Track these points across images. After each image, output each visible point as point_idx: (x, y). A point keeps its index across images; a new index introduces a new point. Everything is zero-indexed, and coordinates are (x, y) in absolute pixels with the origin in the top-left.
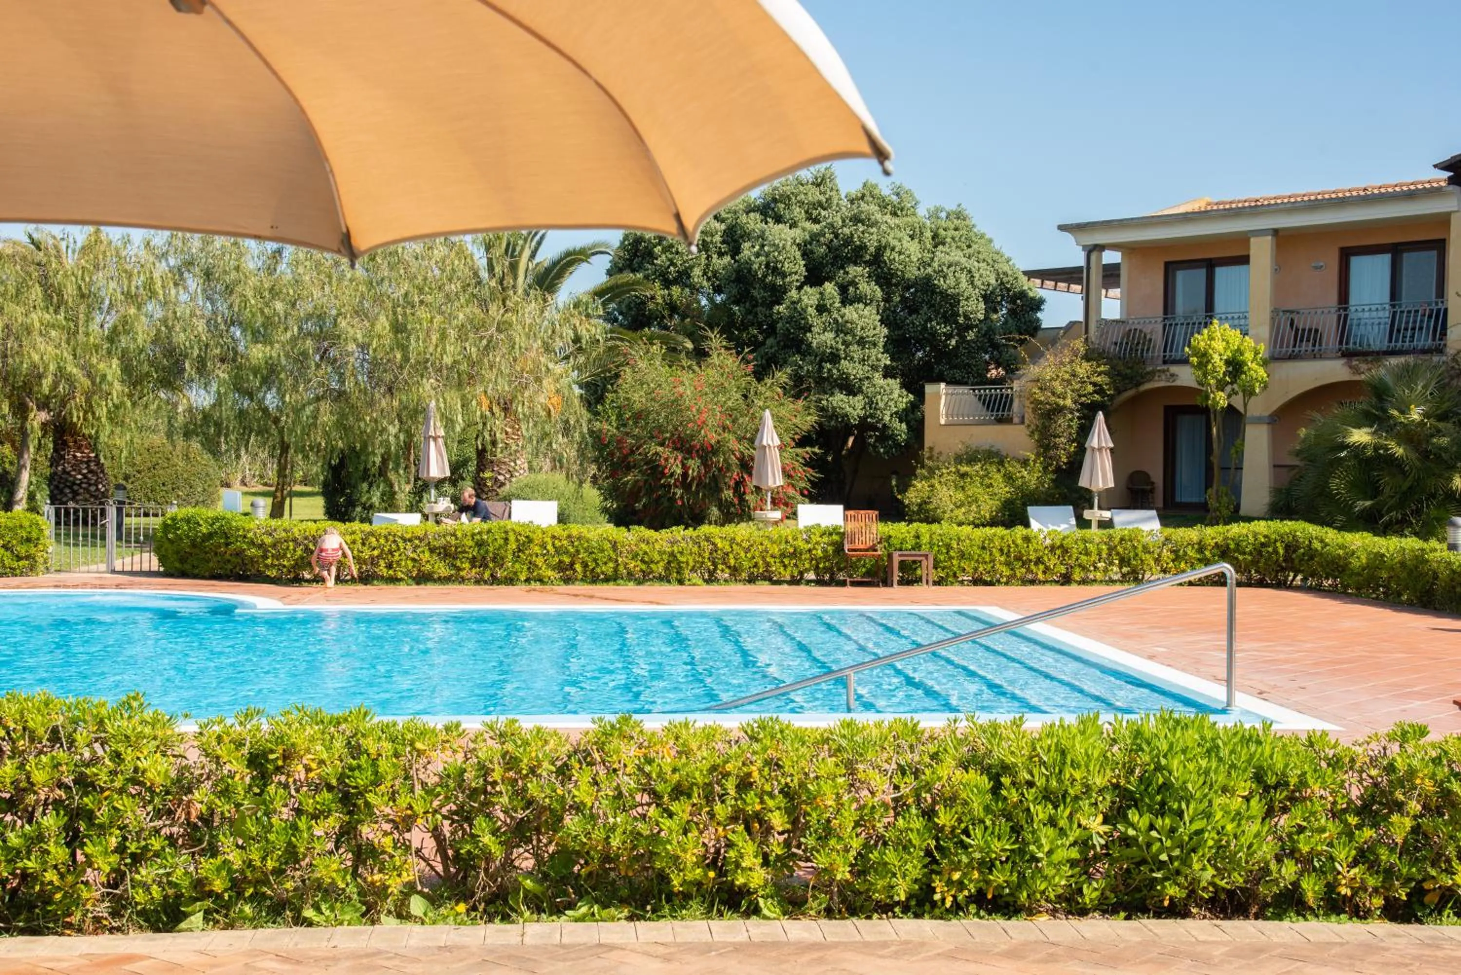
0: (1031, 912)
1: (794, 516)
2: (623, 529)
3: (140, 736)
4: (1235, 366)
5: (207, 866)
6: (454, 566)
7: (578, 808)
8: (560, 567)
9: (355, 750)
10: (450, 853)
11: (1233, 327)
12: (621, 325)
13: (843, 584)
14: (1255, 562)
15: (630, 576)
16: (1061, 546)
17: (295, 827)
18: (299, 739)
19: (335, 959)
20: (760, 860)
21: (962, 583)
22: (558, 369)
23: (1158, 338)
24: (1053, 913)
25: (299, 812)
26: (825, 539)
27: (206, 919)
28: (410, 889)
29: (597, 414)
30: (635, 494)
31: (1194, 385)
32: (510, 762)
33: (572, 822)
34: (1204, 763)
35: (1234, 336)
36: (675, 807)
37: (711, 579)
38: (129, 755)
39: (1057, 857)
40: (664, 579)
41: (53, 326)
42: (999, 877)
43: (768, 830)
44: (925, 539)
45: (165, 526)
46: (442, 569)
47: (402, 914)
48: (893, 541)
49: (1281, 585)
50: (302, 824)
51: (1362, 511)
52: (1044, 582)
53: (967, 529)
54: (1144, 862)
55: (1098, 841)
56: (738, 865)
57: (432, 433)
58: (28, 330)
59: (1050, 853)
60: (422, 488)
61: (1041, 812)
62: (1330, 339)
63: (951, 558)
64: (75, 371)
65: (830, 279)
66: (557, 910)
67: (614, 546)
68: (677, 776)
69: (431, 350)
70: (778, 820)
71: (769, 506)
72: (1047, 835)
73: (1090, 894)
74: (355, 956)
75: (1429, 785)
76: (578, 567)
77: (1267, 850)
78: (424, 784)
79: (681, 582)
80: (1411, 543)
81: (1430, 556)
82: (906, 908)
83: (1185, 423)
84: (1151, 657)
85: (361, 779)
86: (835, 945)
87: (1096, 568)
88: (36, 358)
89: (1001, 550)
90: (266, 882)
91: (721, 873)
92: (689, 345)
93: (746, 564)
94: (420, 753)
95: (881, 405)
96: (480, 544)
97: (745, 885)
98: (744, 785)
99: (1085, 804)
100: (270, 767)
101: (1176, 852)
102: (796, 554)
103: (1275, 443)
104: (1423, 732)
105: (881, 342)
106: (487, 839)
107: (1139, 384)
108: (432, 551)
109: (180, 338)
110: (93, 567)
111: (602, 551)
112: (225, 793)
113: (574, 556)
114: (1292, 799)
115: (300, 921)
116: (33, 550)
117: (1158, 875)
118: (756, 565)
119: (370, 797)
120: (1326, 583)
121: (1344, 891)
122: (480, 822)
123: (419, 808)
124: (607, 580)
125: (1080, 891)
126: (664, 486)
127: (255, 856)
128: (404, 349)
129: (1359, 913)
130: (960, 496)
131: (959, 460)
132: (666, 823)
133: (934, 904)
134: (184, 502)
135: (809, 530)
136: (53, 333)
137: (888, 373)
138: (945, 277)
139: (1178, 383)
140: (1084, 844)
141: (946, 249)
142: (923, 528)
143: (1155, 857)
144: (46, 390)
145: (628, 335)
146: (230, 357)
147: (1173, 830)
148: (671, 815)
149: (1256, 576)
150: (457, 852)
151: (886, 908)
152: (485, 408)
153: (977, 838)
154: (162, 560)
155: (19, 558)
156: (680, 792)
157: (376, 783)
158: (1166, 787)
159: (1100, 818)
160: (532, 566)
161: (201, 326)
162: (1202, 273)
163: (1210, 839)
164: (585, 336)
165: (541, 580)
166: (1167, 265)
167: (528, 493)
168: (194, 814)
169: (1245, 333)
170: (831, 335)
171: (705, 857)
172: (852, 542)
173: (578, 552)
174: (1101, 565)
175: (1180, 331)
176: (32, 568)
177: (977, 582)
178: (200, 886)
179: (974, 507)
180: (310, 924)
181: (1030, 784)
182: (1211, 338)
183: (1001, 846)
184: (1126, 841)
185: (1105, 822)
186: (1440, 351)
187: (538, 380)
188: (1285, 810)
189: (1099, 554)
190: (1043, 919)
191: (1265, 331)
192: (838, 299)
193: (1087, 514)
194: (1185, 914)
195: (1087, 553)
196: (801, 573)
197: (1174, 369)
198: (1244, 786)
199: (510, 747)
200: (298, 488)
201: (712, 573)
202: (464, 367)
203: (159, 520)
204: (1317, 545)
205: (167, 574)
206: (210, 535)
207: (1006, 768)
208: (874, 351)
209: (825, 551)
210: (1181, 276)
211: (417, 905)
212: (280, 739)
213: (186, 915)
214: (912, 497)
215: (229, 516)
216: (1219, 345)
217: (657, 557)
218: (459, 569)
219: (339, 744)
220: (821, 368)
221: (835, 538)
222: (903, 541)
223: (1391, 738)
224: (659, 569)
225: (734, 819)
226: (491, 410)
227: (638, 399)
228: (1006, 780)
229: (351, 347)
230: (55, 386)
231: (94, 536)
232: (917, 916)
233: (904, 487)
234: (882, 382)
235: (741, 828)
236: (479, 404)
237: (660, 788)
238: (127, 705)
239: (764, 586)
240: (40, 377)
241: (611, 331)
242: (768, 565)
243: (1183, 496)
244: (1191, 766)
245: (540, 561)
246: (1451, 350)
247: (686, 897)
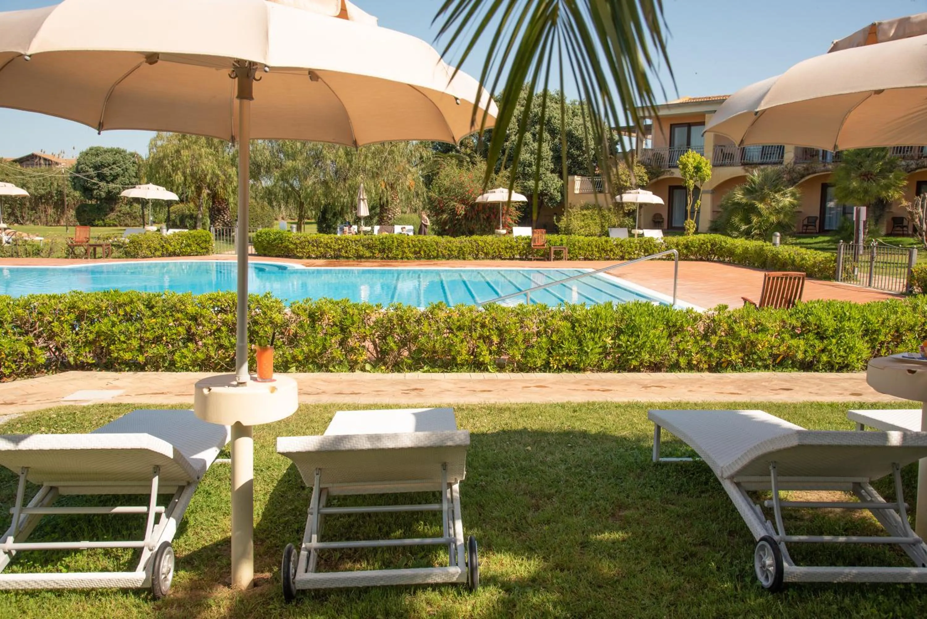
0: (584, 370)
1: (510, 232)
2: (440, 237)
3: (273, 306)
4: (698, 169)
5: (296, 351)
6: (372, 252)
7: (423, 334)
8: (415, 253)
9: (345, 313)
10: (379, 349)
11: (697, 152)
12: (440, 151)
13: (531, 260)
14: (698, 251)
15: (444, 257)
16: (620, 244)
17: (326, 339)
18: (326, 308)
19: (342, 382)
20: (488, 352)
21: (579, 259)
22: (413, 170)
23: (667, 157)
24: (592, 371)
25: (325, 334)
26: (524, 241)
27: (297, 370)
28: (366, 361)
29: (429, 189)
30: (445, 223)
31: (681, 177)
32: (400, 318)
33: (422, 339)
34: (647, 318)
35: (698, 156)
36: (458, 333)
37: (477, 258)
38: (269, 313)
39: (594, 351)
40: (457, 258)
41: (210, 154)
42: (573, 358)
43: (491, 342)
44: (565, 241)
45: (257, 235)
46: (368, 254)
47: (363, 370)
48: (551, 242)
49: (708, 260)
50: (328, 338)
51: (744, 231)
52: (613, 259)
53: (582, 238)
54: (625, 353)
55: (609, 346)
56: (481, 354)
57: (361, 197)
58: (201, 156)
59: (591, 350)
60: (358, 220)
61: (588, 335)
62: (737, 158)
63: (575, 249)
64: (219, 173)
65: (528, 131)
66: (416, 369)
67: (437, 243)
68: (459, 323)
69: (361, 162)
70: (496, 339)
71: (501, 228)
72: (590, 344)
73: (605, 365)
74: (349, 381)
75: (726, 326)
76: (422, 253)
77: (668, 349)
78: (369, 325)
79: (464, 259)
80: (760, 243)
81: (765, 248)
82: (540, 370)
83: (677, 193)
84: (649, 288)
85: (348, 323)
86: (514, 380)
87: (634, 254)
88: (204, 167)
89: (596, 246)
90: (316, 357)
91: (475, 357)
92: (468, 160)
93: (491, 252)
94: (368, 314)
95: (550, 185)
96: (383, 243)
97: (483, 361)
98: (483, 326)
99: (605, 334)
100: (316, 318)
101: (637, 350)
102: (511, 248)
103: (713, 200)
104: (726, 307)
105: (550, 158)
106: (392, 344)
107: (658, 176)
108: (363, 246)
109: (259, 159)
110: (230, 252)
111: (432, 246)
112: (301, 326)
113: (420, 248)
114: (678, 331)
115: (328, 371)
116: (207, 245)
117: (630, 357)
118: (495, 252)
119: (351, 329)
120: (727, 259)
121: (695, 362)
122: (389, 339)
123: (368, 333)
124: (434, 258)
125: (602, 364)
126: (457, 219)
127: (312, 348)
128: (350, 161)
129: (700, 370)
130: (582, 224)
131: (582, 208)
132: (455, 339)
133: (550, 368)
134: (264, 226)
135: (517, 238)
136: (210, 157)
137: (553, 172)
138: (577, 130)
139: (675, 176)
140: (604, 347)
141: (578, 118)
142: (564, 237)
143: (629, 351)
144: (208, 180)
145: (443, 155)
146: (279, 166)
147: (635, 342)
148: (457, 336)
149: (699, 257)
150: (381, 349)
151: (532, 369)
152: (383, 187)
153: (566, 345)
154: (257, 249)
155: (202, 248)
156: (460, 328)
157: (353, 324)
158: (634, 326)
159: (610, 338)
160: (404, 252)
161: (267, 153)
162: (685, 129)
163: (648, 344)
164: (425, 155)
165: (407, 258)
166: (671, 125)
167: (402, 221)
168: (291, 333)
169: (702, 155)
170: (529, 155)
171: (469, 352)
172: (535, 242)
173: (422, 247)
174: (636, 252)
175: (676, 154)
176: (207, 252)
177: (586, 259)
178: (294, 357)
179: (588, 229)
180: (332, 372)
181: (586, 326)
182: (688, 157)
183: (575, 348)
184: (619, 346)
185: (612, 339)
186: (781, 163)
187: (405, 175)
188: (676, 335)
189: (636, 247)
190: (588, 373)
191: (711, 154)
192: (532, 139)
193: (633, 231)
194: (639, 371)
195: (631, 247)
196: (514, 255)
197: (673, 170)
198: (661, 327)
199: (399, 312)
200: (306, 221)
201: (477, 255)
202: (375, 170)
203: (255, 233)
204: (723, 244)
205: (258, 255)
206: (275, 240)
207: (577, 320)
208: (547, 162)
209: (523, 246)
210: (677, 130)
211: (368, 367)
212: (319, 308)
213: (290, 368)
214: (562, 224)
215: (282, 232)
216: (691, 160)
217: (454, 249)
218: (374, 253)
219: (339, 310)
220: (524, 169)
221: (528, 241)
222: (556, 242)
223: (715, 310)
224: (456, 253)
225: (479, 338)
226: (386, 187)
227: (447, 183)
228: (577, 325)
229: (329, 162)
230: (212, 178)
231: (230, 240)
232: (545, 372)
233: (559, 220)
234: (550, 175)
235: (482, 341)
236: (381, 185)
237: (453, 327)
238: (266, 296)
239: (498, 261)
240: (206, 176)
241: (436, 154)
242: (500, 252)
243: (675, 225)
244: (643, 319)
245: (407, 250)
246: (785, 163)
247: (463, 365)
